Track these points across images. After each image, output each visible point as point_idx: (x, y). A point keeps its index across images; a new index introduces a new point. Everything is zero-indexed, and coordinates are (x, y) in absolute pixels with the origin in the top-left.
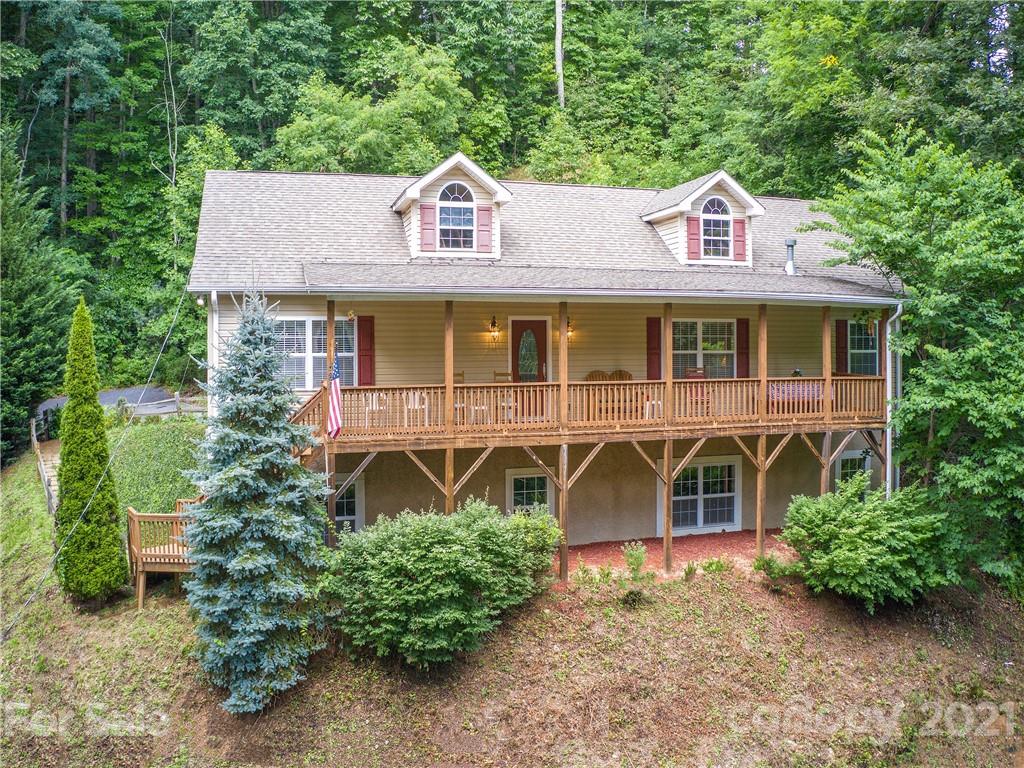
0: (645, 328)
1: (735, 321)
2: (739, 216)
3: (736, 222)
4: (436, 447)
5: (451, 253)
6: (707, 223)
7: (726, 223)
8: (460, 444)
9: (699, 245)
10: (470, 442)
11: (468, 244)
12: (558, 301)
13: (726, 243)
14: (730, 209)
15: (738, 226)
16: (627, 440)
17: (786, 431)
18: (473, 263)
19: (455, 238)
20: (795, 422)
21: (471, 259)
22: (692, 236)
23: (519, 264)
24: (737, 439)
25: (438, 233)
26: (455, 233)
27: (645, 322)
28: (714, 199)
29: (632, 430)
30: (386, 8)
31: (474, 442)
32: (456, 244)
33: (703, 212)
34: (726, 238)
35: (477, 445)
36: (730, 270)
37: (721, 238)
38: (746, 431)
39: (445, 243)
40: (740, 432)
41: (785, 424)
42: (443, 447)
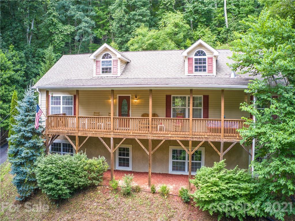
0: (165, 99)
1: (202, 96)
2: (210, 56)
3: (209, 58)
4: (73, 135)
5: (105, 75)
6: (196, 60)
7: (205, 59)
8: (80, 134)
9: (192, 68)
10: (83, 134)
11: (110, 72)
12: (111, 89)
13: (205, 67)
14: (206, 54)
15: (210, 60)
16: (134, 138)
17: (201, 140)
18: (111, 78)
19: (106, 70)
20: (206, 136)
21: (110, 77)
22: (190, 65)
23: (125, 78)
24: (178, 141)
25: (101, 69)
26: (107, 69)
27: (165, 97)
28: (200, 51)
29: (135, 135)
30: (167, 3)
31: (84, 134)
32: (106, 72)
33: (195, 56)
34: (204, 65)
35: (84, 135)
36: (206, 77)
37: (202, 65)
38: (182, 139)
39: (103, 72)
40: (180, 139)
41: (201, 137)
42: (75, 135)
